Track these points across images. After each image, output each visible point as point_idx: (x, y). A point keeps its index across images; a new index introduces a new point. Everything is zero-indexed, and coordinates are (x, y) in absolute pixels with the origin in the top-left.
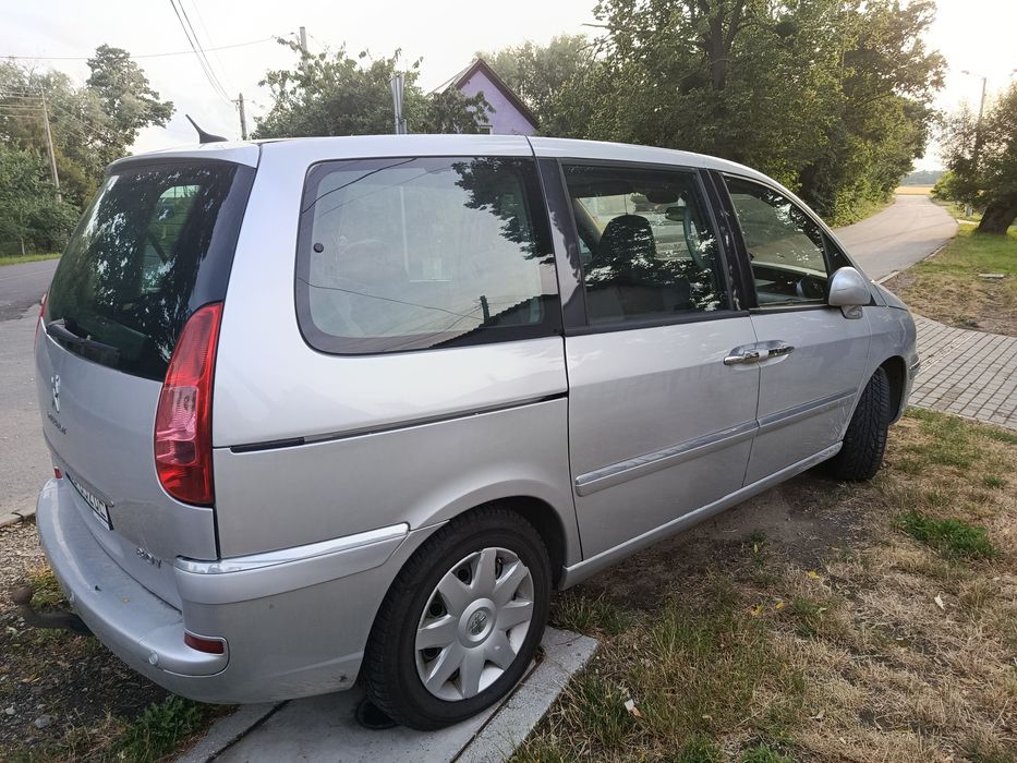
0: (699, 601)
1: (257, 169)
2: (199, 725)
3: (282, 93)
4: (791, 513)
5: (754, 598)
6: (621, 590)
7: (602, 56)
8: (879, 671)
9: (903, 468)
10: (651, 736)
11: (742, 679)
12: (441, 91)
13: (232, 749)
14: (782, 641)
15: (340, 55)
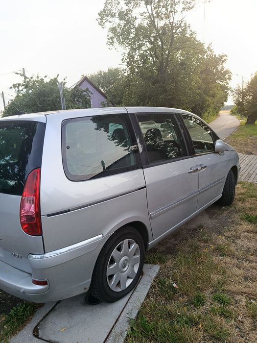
0: (187, 249)
1: (46, 124)
2: (31, 312)
3: (18, 91)
4: (210, 218)
5: (204, 246)
6: (162, 249)
7: (126, 74)
8: (246, 264)
9: (240, 200)
10: (183, 294)
11: (207, 272)
12: (73, 88)
13: (45, 319)
14: (216, 258)
15: (38, 77)
